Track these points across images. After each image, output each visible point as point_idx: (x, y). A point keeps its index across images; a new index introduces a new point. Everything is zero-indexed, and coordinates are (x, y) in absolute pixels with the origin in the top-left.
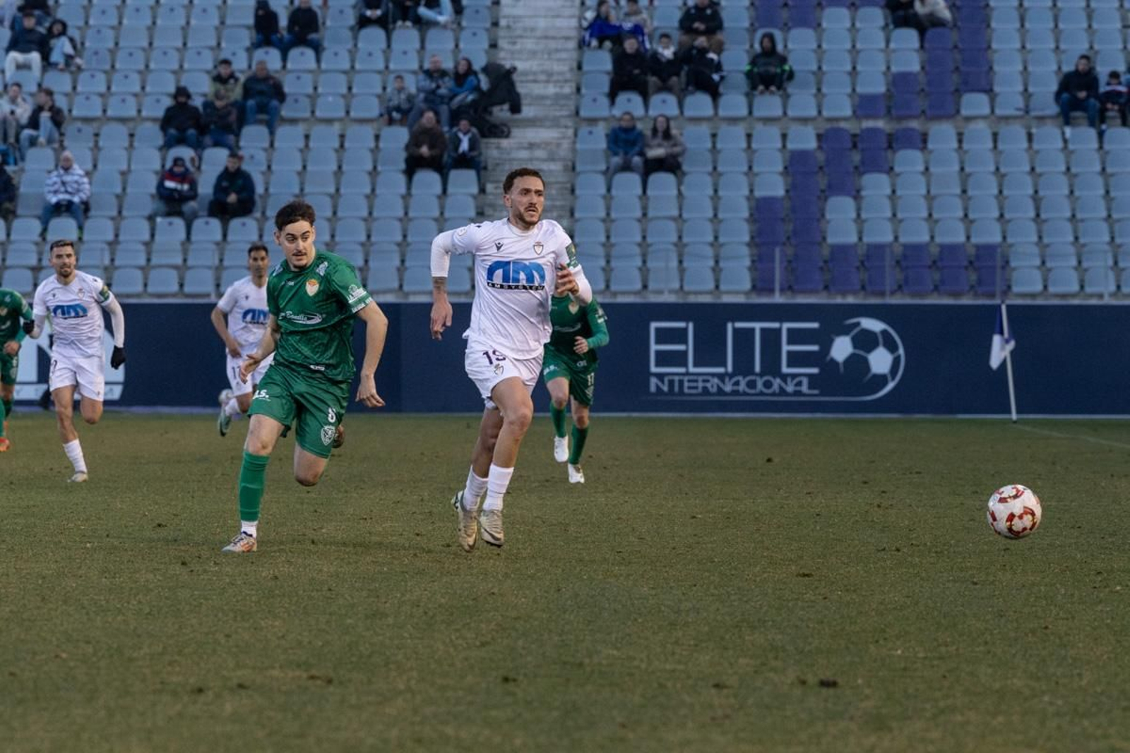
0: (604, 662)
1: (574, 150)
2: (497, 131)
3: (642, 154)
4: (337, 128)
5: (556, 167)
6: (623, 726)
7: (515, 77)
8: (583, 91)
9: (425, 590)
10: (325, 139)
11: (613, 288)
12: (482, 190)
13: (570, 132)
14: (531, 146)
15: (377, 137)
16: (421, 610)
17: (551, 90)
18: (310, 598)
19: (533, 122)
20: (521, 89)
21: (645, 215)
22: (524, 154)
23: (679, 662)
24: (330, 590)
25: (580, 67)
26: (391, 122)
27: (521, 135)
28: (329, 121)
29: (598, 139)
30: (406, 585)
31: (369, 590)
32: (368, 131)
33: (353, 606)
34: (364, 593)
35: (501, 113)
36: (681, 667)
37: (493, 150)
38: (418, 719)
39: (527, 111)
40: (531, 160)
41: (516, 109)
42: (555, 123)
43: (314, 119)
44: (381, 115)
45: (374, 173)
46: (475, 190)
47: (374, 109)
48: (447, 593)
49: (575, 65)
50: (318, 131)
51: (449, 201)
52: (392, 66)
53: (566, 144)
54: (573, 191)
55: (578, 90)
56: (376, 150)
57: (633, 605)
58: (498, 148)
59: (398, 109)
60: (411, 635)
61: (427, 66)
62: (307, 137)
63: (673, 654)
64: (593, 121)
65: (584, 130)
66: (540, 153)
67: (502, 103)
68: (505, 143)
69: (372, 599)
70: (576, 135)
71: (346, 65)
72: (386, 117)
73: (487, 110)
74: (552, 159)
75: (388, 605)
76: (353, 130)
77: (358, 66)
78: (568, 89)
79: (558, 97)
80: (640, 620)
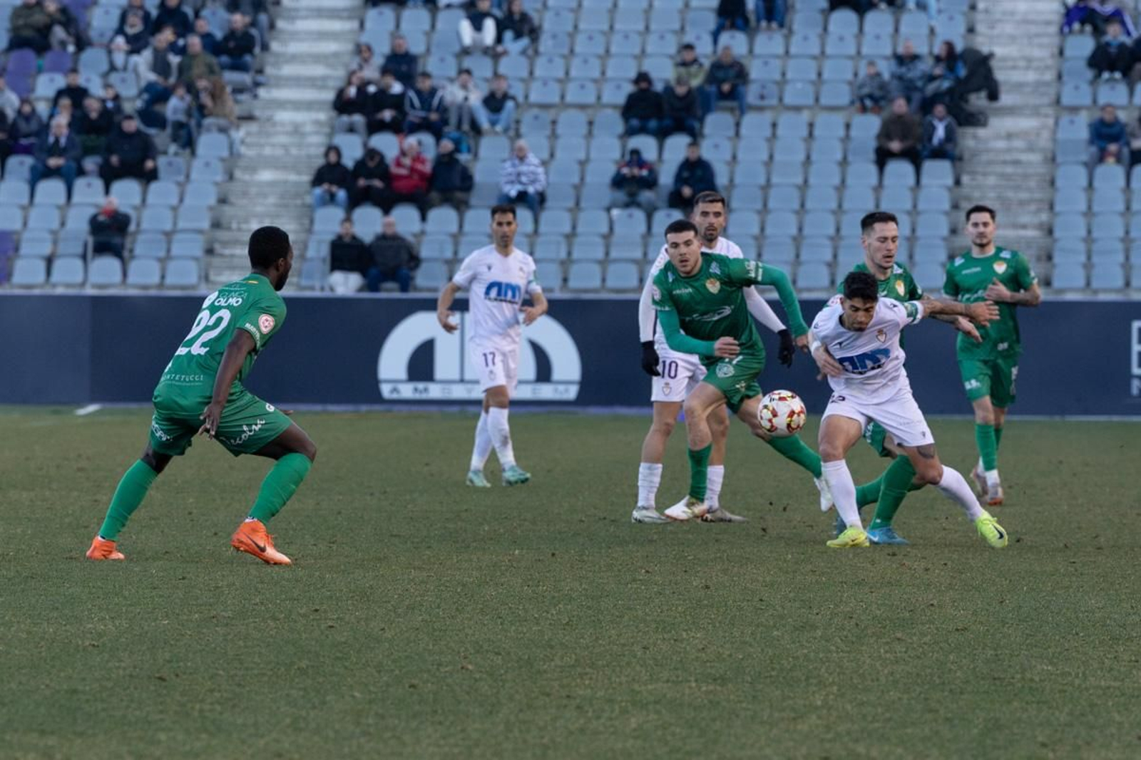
0: (1037, 679)
1: (1054, 140)
2: (973, 119)
3: (1128, 144)
4: (805, 116)
5: (1035, 158)
6: (1044, 745)
7: (994, 64)
8: (1065, 78)
9: (862, 601)
10: (794, 128)
11: (1095, 284)
12: (958, 182)
13: (1051, 121)
14: (1009, 136)
15: (848, 126)
16: (853, 622)
17: (1031, 76)
18: (740, 609)
19: (1011, 111)
20: (1000, 75)
21: (1128, 208)
22: (1001, 144)
23: (1116, 679)
24: (761, 600)
25: (1061, 53)
26: (864, 110)
27: (999, 124)
28: (797, 109)
29: (1080, 129)
30: (842, 596)
31: (802, 601)
32: (838, 119)
33: (782, 617)
34: (797, 604)
35: (978, 100)
36: (1117, 684)
37: (970, 139)
38: (830, 736)
39: (1006, 99)
40: (1009, 150)
41: (993, 96)
42: (1035, 111)
43: (782, 106)
44: (852, 103)
45: (844, 163)
46: (950, 181)
47: (844, 97)
48: (884, 604)
49: (1056, 51)
50: (785, 119)
51: (923, 194)
52: (865, 50)
53: (1046, 135)
54: (1052, 183)
55: (1060, 77)
56: (847, 138)
57: (1077, 618)
58: (975, 137)
59: (871, 96)
60: (838, 648)
61: (901, 50)
62: (774, 125)
63: (1111, 669)
64: (1074, 109)
65: (1065, 119)
66: (1018, 144)
67: (978, 90)
68: (981, 132)
69: (804, 610)
70: (1057, 123)
71: (816, 50)
72: (858, 104)
73: (963, 98)
74: (1031, 149)
75: (820, 616)
76: (822, 119)
77: (829, 50)
78: (1049, 76)
79: (1039, 84)
80: (1081, 634)
